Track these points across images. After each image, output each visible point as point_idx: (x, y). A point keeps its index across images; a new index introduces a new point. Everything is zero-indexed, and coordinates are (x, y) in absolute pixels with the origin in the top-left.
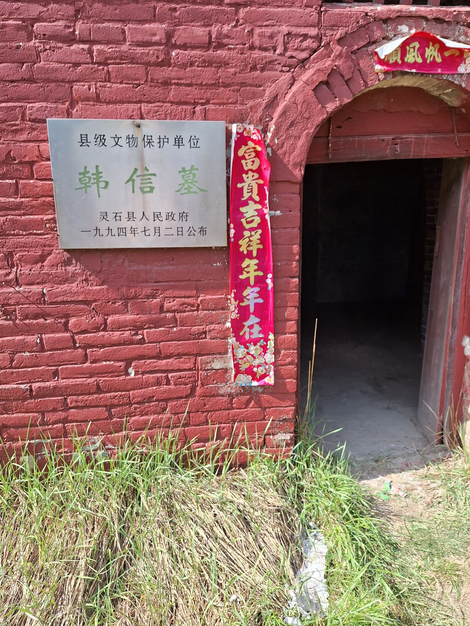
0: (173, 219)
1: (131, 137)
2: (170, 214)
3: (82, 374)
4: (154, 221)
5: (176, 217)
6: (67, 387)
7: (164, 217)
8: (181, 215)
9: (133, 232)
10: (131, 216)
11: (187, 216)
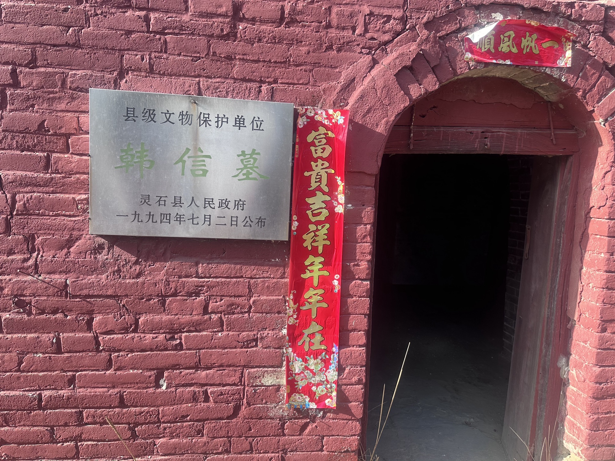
0: (227, 207)
1: (184, 113)
2: (224, 201)
3: (103, 383)
4: (205, 208)
5: (232, 205)
6: (83, 398)
7: (217, 205)
8: (237, 202)
9: (178, 219)
10: (178, 202)
11: (243, 204)
